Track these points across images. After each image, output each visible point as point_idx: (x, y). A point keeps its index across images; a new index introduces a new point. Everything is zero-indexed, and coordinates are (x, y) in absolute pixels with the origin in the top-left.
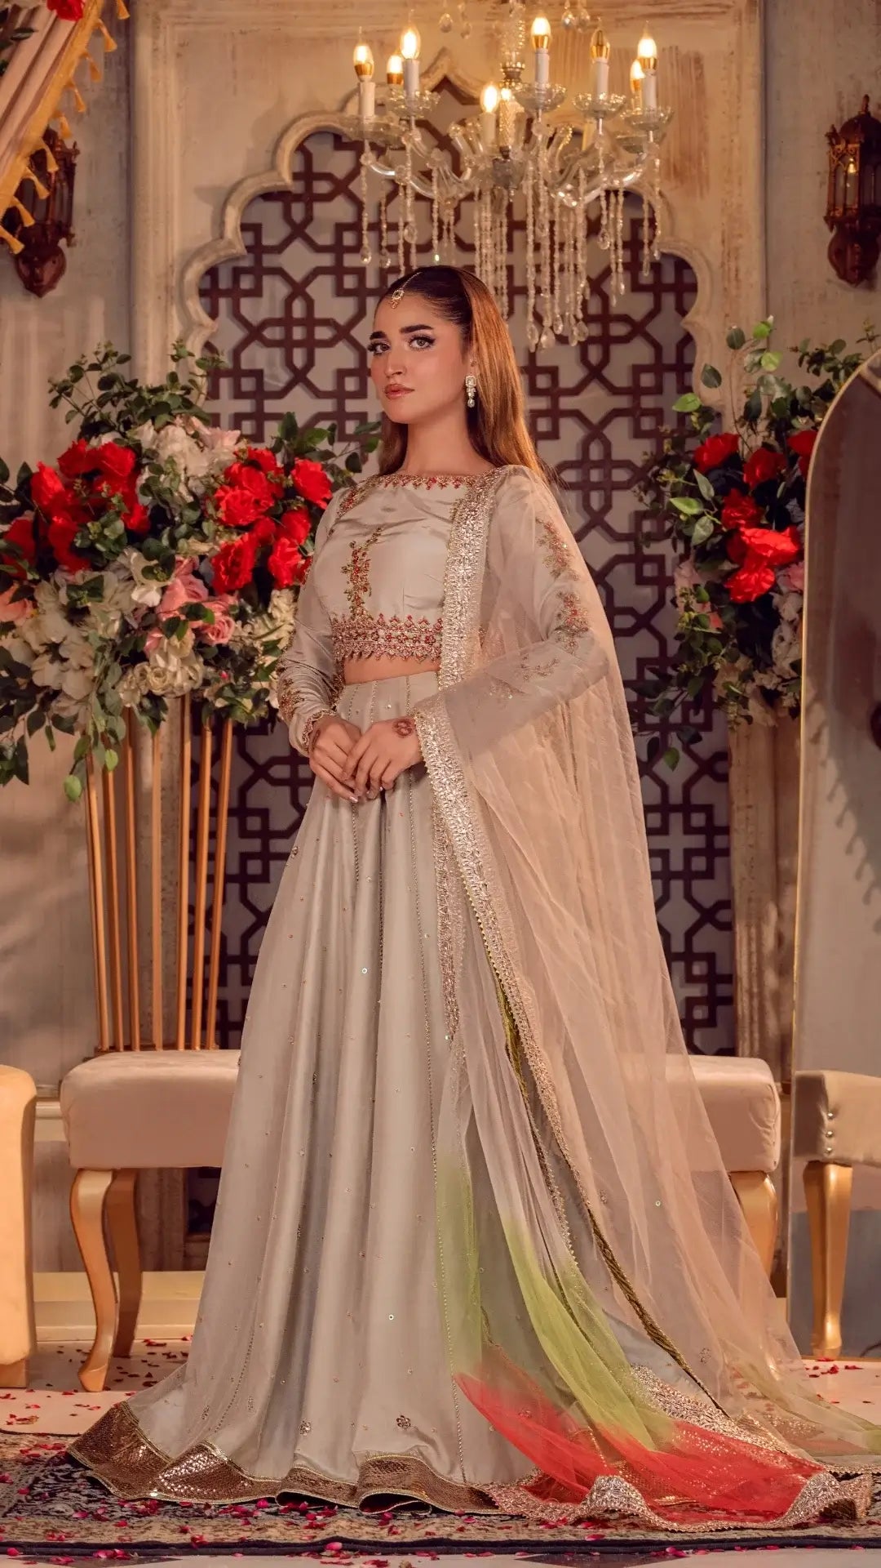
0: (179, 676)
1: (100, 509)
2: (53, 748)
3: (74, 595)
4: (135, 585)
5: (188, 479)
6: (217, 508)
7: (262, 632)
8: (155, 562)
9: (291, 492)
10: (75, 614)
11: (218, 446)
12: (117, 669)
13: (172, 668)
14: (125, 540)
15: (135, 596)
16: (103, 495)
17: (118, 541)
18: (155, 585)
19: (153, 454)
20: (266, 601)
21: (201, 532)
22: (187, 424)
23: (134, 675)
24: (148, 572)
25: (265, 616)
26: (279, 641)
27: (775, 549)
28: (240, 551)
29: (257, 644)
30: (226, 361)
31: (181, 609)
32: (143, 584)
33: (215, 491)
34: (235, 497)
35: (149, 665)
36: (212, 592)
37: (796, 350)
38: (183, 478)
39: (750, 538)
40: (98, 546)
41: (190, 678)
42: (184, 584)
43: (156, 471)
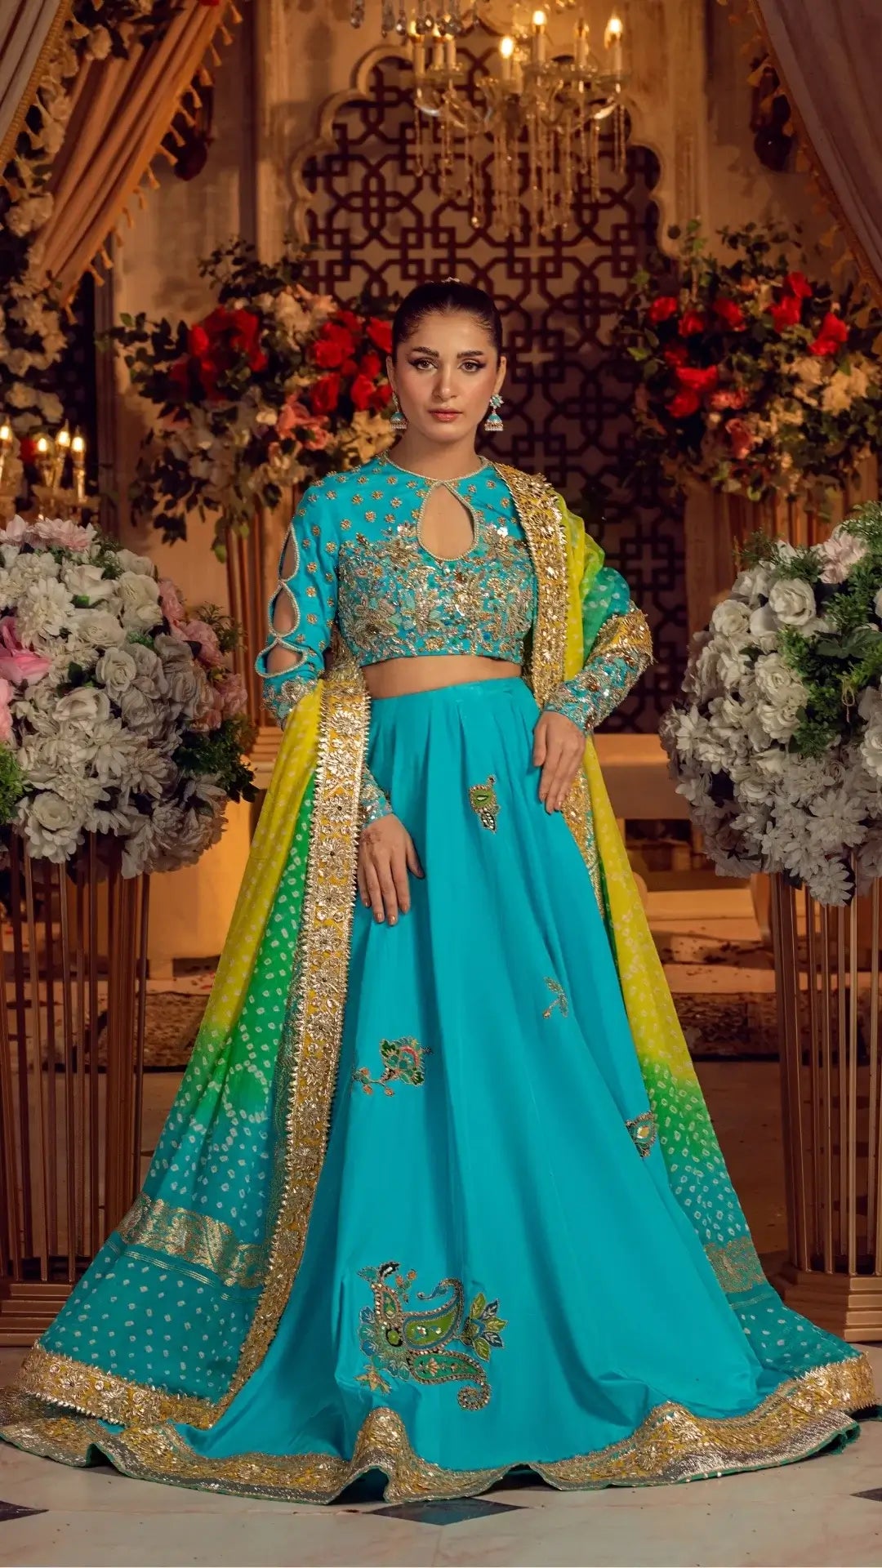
1: (233, 360)
2: (203, 521)
3: (217, 417)
4: (259, 411)
5: (295, 334)
6: (314, 355)
7: (347, 440)
9: (367, 343)
10: (218, 430)
11: (316, 307)
12: (247, 468)
14: (251, 381)
15: (259, 419)
16: (236, 349)
17: (246, 382)
18: (273, 411)
19: (271, 316)
20: (350, 419)
21: (302, 371)
22: (296, 290)
23: (259, 472)
24: (267, 402)
25: (349, 429)
27: (700, 382)
28: (329, 387)
29: (343, 448)
30: (321, 224)
31: (292, 430)
32: (264, 410)
33: (313, 342)
34: (327, 348)
35: (270, 464)
36: (312, 415)
38: (291, 333)
39: (683, 375)
40: (234, 386)
42: (293, 410)
43: (273, 329)
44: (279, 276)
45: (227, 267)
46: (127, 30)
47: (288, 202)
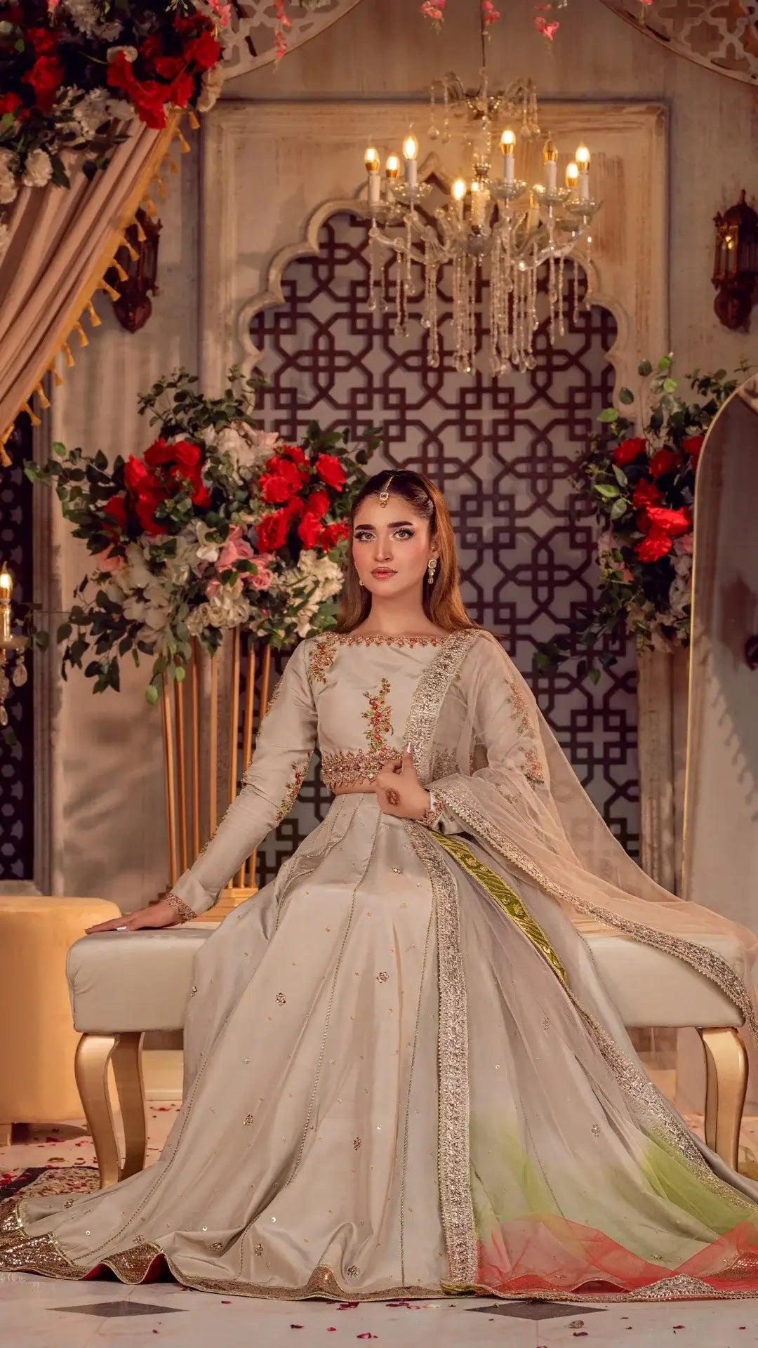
0: (231, 613)
1: (174, 489)
2: (138, 665)
3: (154, 553)
4: (200, 546)
5: (239, 468)
6: (260, 490)
7: (293, 581)
8: (214, 529)
9: (316, 479)
10: (156, 567)
11: (262, 444)
12: (185, 607)
13: (226, 607)
14: (193, 514)
15: (199, 554)
16: (177, 479)
17: (187, 514)
18: (214, 546)
19: (214, 450)
20: (296, 558)
21: (249, 507)
22: (239, 428)
23: (198, 612)
24: (209, 536)
25: (295, 570)
26: (304, 588)
27: (671, 523)
28: (276, 521)
29: (289, 590)
31: (233, 564)
32: (205, 545)
33: (259, 477)
34: (273, 481)
35: (209, 605)
36: (257, 552)
37: (689, 377)
38: (235, 467)
39: (653, 515)
40: (172, 517)
41: (240, 615)
42: (236, 546)
43: (216, 462)
44: (223, 407)
45: (168, 403)
46: (69, 159)
47: (234, 356)
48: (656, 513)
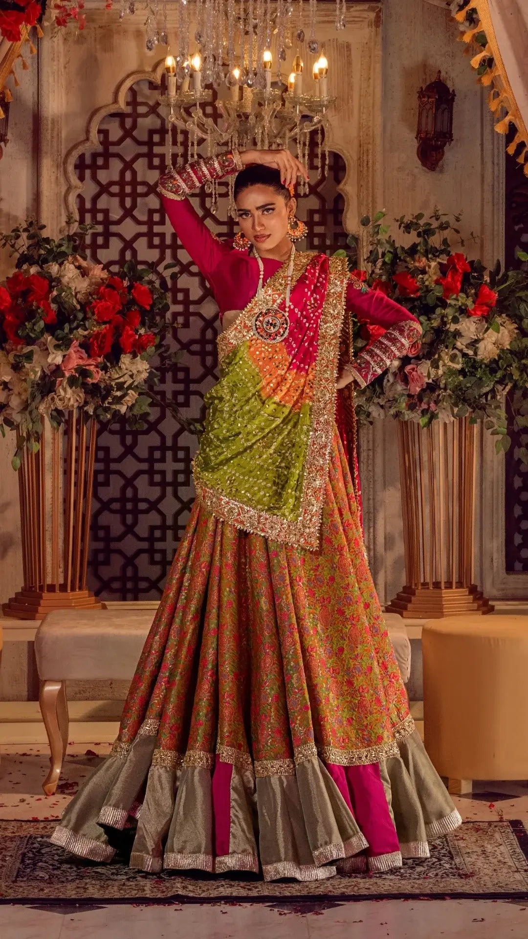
0: (72, 399)
1: (31, 315)
2: (4, 436)
3: (17, 359)
4: (50, 353)
5: (76, 294)
6: (93, 314)
7: (117, 376)
8: (60, 342)
10: (17, 367)
11: (91, 273)
12: (39, 397)
13: (68, 396)
14: (45, 331)
15: (49, 360)
16: (34, 307)
17: (41, 331)
18: (60, 353)
19: (58, 280)
20: (118, 360)
21: (85, 325)
22: (74, 261)
23: (48, 400)
24: (57, 347)
25: (117, 368)
26: (125, 382)
28: (104, 336)
29: (113, 383)
30: (88, 205)
31: (76, 370)
32: (53, 353)
33: (91, 303)
34: (102, 306)
35: (56, 394)
36: (89, 356)
37: (398, 221)
38: (74, 293)
39: (372, 330)
40: (31, 334)
41: (77, 401)
42: (76, 353)
43: (61, 290)
44: (63, 249)
45: (23, 242)
47: (64, 189)
48: (374, 329)
